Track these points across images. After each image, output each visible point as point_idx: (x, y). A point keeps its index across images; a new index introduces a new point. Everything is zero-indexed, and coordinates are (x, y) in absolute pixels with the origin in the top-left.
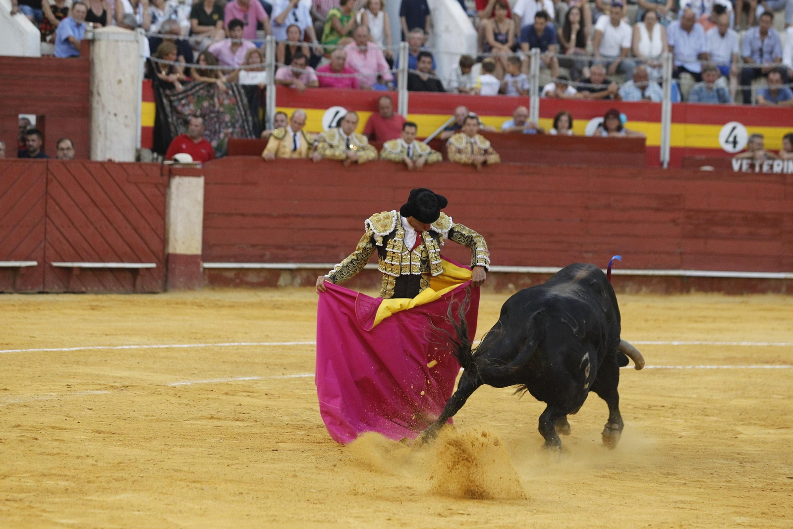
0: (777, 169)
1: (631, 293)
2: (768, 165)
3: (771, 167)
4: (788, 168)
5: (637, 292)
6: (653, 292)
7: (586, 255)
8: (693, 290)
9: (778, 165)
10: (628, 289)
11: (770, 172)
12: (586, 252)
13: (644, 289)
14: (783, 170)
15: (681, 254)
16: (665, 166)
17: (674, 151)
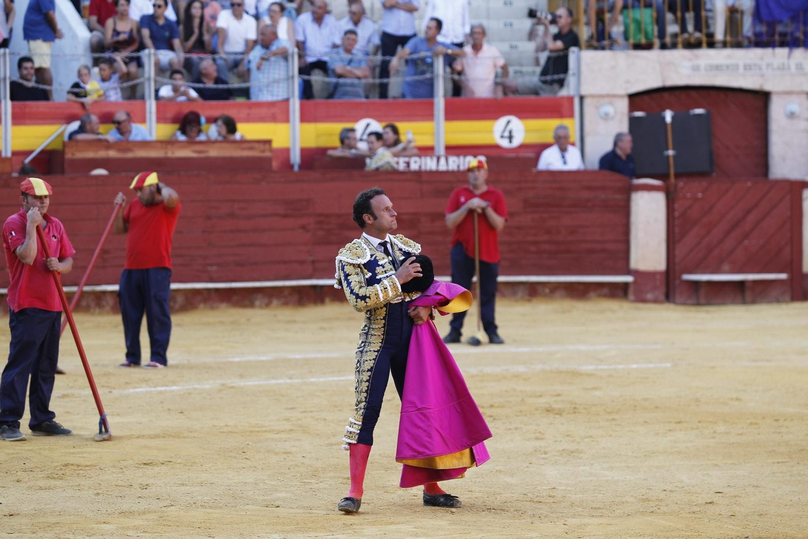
0: (414, 167)
1: (261, 307)
2: (405, 162)
3: (408, 164)
4: (426, 164)
5: (268, 305)
6: (286, 304)
7: (210, 268)
8: (327, 300)
9: (416, 162)
10: (257, 303)
11: (407, 169)
12: (211, 265)
13: (275, 302)
14: (420, 167)
15: (313, 262)
16: (296, 168)
17: (305, 152)
